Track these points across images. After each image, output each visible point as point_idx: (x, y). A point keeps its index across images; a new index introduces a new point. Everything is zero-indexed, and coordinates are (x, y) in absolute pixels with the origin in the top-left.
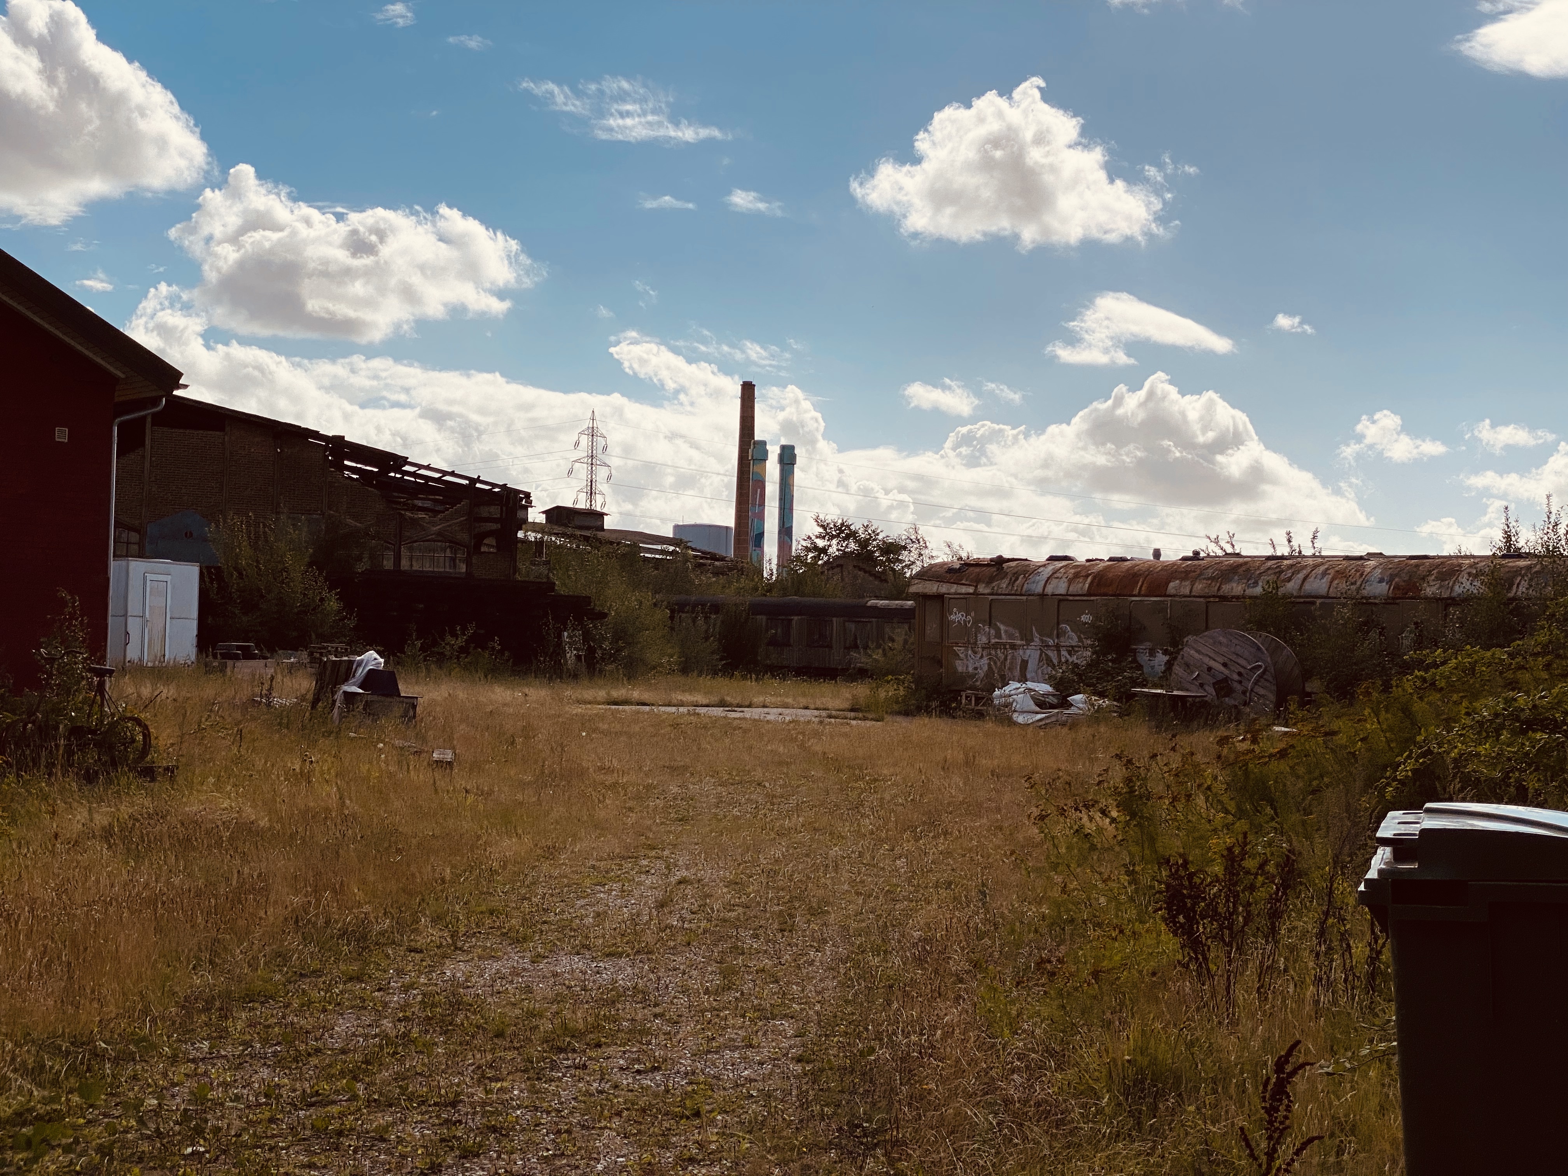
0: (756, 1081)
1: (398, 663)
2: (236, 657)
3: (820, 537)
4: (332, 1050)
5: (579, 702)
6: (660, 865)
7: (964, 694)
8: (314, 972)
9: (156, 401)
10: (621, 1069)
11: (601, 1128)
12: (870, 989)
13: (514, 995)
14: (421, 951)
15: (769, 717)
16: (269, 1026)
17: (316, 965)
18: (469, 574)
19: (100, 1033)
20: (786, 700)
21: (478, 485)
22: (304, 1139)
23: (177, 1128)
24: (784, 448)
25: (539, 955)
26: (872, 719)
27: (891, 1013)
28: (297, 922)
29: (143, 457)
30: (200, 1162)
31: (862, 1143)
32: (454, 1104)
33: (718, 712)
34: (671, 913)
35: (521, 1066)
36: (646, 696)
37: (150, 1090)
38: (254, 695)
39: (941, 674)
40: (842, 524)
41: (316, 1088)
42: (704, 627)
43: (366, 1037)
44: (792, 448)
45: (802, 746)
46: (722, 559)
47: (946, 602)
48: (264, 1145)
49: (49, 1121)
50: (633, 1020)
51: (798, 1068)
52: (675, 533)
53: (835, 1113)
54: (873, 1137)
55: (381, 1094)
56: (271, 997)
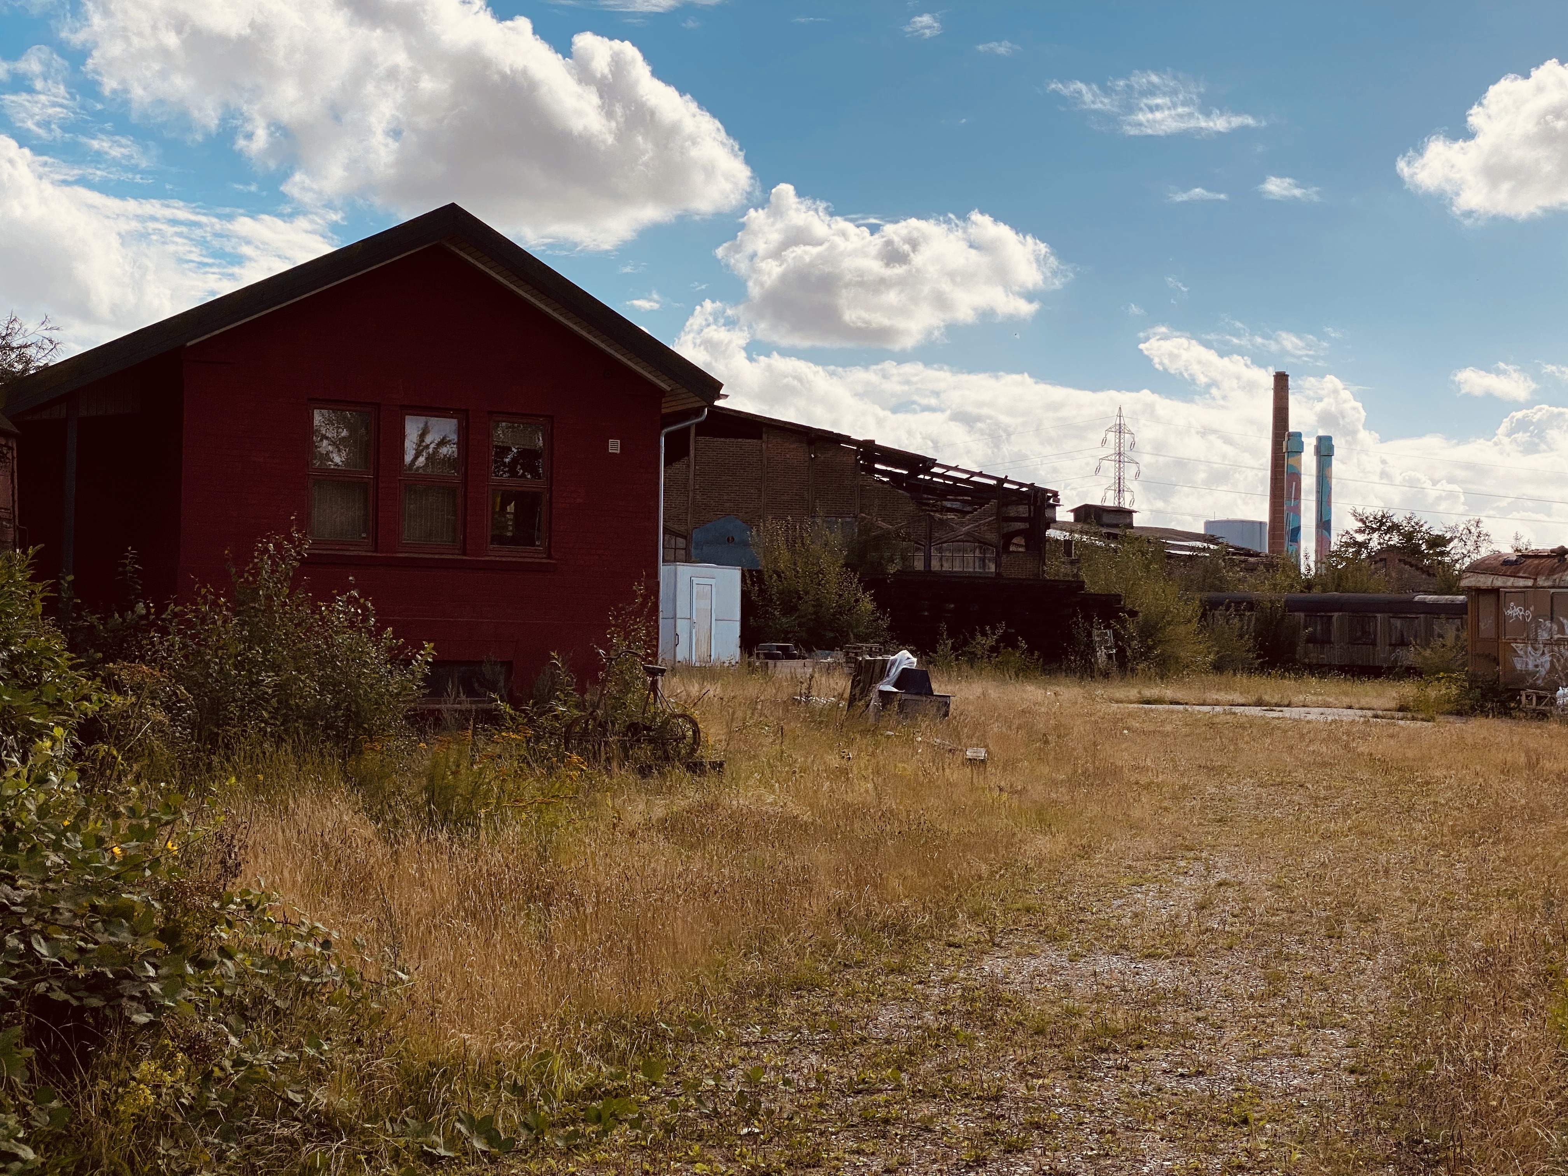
0: (1306, 1090)
1: (931, 663)
2: (775, 657)
3: (1360, 531)
4: (877, 1039)
5: (1111, 700)
6: (1200, 867)
7: (1523, 693)
8: (856, 963)
9: (698, 412)
10: (1165, 1072)
11: (1145, 1131)
12: (1427, 1000)
13: (1053, 992)
14: (960, 946)
15: (1309, 717)
16: (816, 1014)
17: (858, 956)
18: (998, 574)
19: (661, 1013)
20: (1328, 699)
21: (1006, 485)
22: (853, 1126)
23: (733, 1108)
24: (1320, 439)
25: (1076, 955)
26: (1422, 720)
27: (1451, 1026)
28: (839, 914)
29: (688, 466)
30: (755, 1143)
31: (1422, 1160)
32: (997, 1099)
33: (1256, 711)
34: (1211, 915)
35: (1063, 1064)
36: (1179, 695)
37: (707, 1071)
38: (796, 694)
39: (1498, 672)
40: (1383, 516)
41: (863, 1076)
42: (1238, 625)
43: (908, 1028)
44: (1329, 439)
45: (1346, 746)
46: (1257, 555)
47: (1502, 595)
48: (815, 1129)
49: (616, 1097)
50: (1174, 1023)
51: (1352, 1079)
52: (1206, 528)
53: (1392, 1128)
54: (1435, 1155)
55: (925, 1084)
56: (818, 986)
